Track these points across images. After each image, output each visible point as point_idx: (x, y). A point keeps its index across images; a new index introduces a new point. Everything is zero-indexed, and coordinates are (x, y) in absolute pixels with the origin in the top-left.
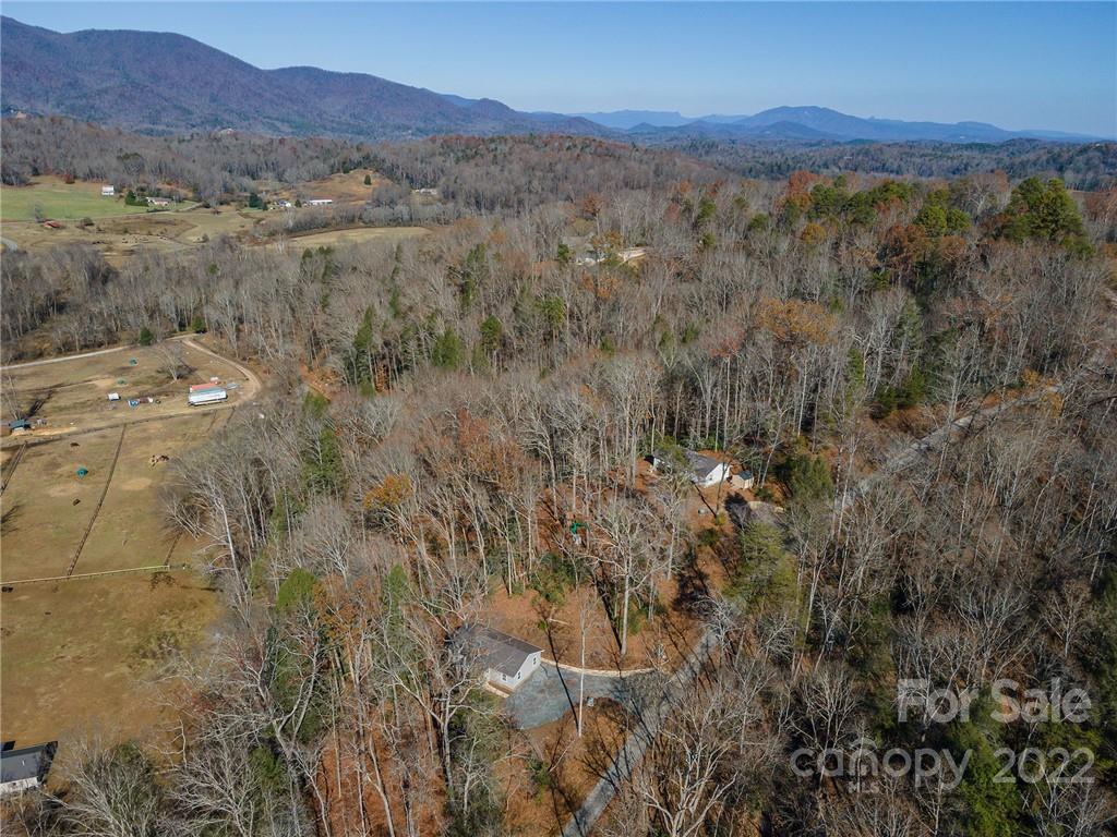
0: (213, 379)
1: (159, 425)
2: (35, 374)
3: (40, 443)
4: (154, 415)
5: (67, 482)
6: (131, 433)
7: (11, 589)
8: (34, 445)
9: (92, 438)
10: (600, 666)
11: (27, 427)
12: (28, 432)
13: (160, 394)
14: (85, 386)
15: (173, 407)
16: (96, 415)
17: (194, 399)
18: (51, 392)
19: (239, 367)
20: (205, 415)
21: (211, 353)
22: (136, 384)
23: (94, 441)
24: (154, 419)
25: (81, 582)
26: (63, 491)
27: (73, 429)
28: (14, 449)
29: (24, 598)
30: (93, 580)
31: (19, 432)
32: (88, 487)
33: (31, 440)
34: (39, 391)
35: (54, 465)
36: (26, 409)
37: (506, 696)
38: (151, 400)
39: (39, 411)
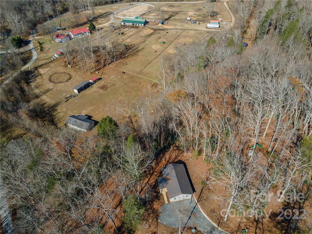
0: (220, 19)
1: (193, 32)
2: (178, 6)
3: (162, 30)
4: (195, 28)
5: (158, 44)
6: (184, 33)
7: (124, 73)
8: (160, 30)
9: (174, 32)
10: (212, 218)
11: (163, 23)
12: (162, 25)
13: (201, 21)
14: (186, 14)
15: (201, 27)
16: (180, 24)
17: (209, 25)
18: (177, 13)
19: (231, 14)
20: (208, 32)
21: (228, 9)
22: (198, 16)
23: (174, 33)
24: (193, 30)
25: (139, 77)
26: (155, 47)
27: (172, 27)
28: (155, 30)
29: (125, 77)
30: (141, 78)
31: (160, 25)
32: (161, 48)
33: (161, 28)
34: (174, 12)
35: (160, 38)
36: (167, 17)
37: (166, 202)
38: (197, 23)
39: (169, 19)
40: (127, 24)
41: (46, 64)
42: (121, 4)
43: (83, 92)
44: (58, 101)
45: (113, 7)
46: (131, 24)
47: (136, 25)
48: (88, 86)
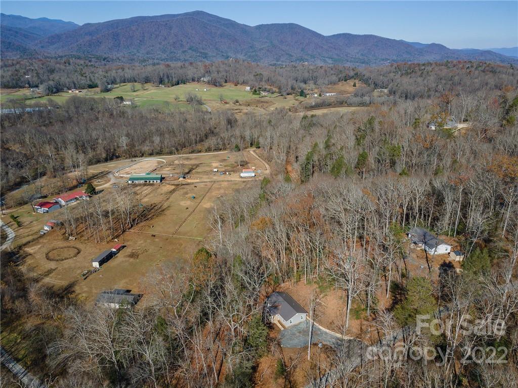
0: (253, 168)
1: (226, 183)
2: (195, 159)
3: (186, 184)
4: (226, 179)
5: (188, 200)
6: (216, 185)
7: (154, 236)
8: (184, 185)
9: (202, 185)
10: (333, 330)
11: (184, 178)
12: (184, 179)
13: (232, 171)
14: (209, 165)
15: (234, 177)
16: (207, 177)
17: (242, 175)
18: (197, 166)
19: (264, 162)
20: (244, 182)
21: (257, 157)
22: (225, 166)
23: (202, 186)
24: (225, 181)
25: (176, 238)
26: (185, 203)
27: (198, 181)
28: (178, 185)
29: (157, 240)
30: (180, 239)
31: (181, 179)
32: (193, 203)
33: (184, 183)
34: (194, 165)
35: (186, 193)
36: (187, 171)
37: (282, 329)
38: (227, 173)
39: (191, 172)
40: (137, 182)
41: (34, 240)
42: (119, 161)
43: (106, 265)
44: (73, 280)
45: (109, 166)
46: (142, 182)
47: (150, 182)
48: (110, 256)
